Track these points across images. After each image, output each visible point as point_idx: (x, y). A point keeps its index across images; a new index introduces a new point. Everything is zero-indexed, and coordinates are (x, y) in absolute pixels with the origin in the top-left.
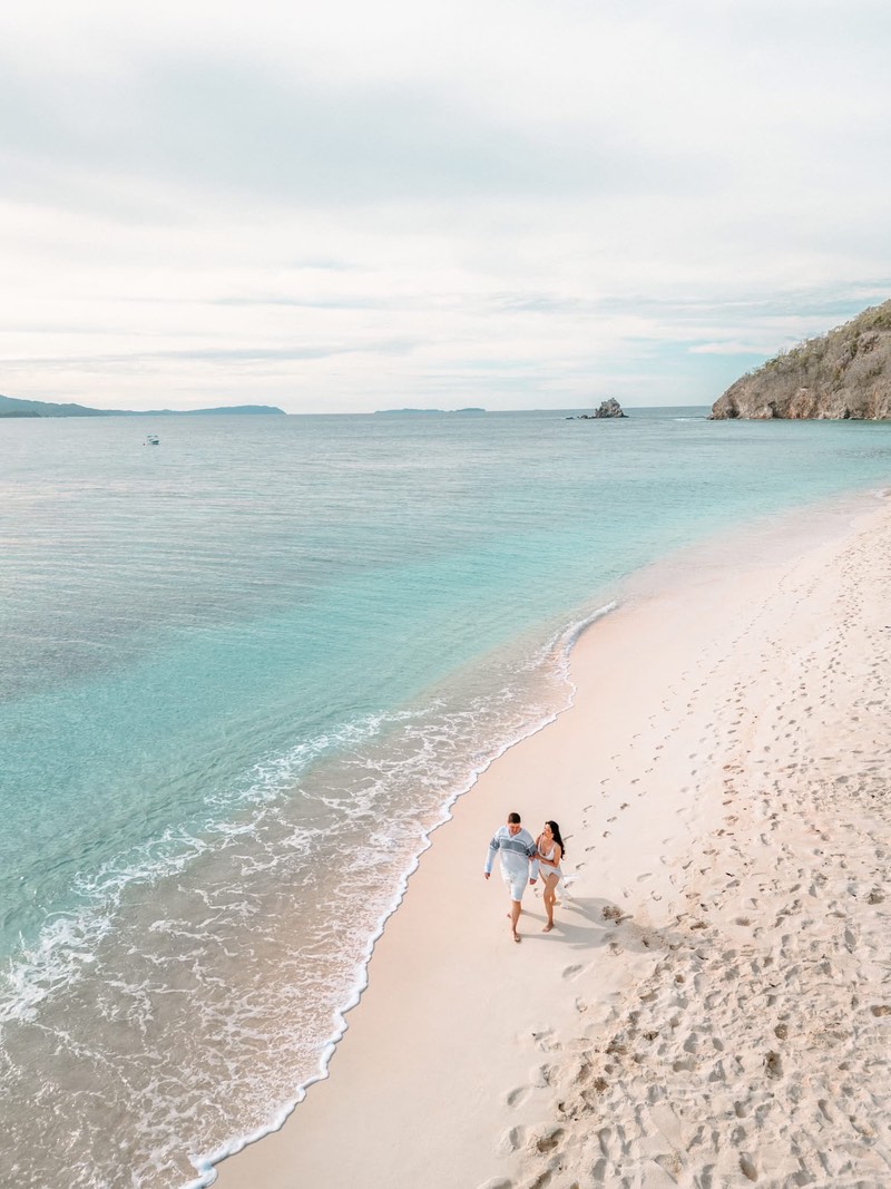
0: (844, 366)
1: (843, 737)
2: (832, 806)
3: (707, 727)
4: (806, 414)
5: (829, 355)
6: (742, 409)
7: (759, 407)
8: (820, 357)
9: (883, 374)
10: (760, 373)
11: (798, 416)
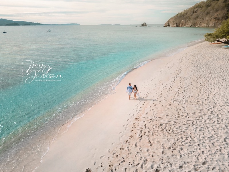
0: (191, 16)
1: (166, 111)
2: (156, 134)
3: (133, 110)
4: (183, 26)
5: (188, 13)
6: (170, 25)
7: (174, 24)
8: (186, 14)
9: (199, 17)
10: (174, 17)
11: (181, 26)
